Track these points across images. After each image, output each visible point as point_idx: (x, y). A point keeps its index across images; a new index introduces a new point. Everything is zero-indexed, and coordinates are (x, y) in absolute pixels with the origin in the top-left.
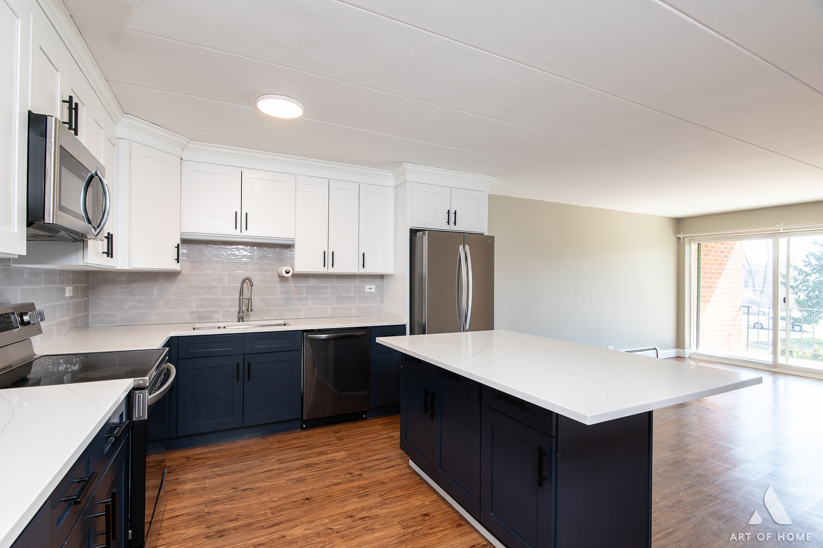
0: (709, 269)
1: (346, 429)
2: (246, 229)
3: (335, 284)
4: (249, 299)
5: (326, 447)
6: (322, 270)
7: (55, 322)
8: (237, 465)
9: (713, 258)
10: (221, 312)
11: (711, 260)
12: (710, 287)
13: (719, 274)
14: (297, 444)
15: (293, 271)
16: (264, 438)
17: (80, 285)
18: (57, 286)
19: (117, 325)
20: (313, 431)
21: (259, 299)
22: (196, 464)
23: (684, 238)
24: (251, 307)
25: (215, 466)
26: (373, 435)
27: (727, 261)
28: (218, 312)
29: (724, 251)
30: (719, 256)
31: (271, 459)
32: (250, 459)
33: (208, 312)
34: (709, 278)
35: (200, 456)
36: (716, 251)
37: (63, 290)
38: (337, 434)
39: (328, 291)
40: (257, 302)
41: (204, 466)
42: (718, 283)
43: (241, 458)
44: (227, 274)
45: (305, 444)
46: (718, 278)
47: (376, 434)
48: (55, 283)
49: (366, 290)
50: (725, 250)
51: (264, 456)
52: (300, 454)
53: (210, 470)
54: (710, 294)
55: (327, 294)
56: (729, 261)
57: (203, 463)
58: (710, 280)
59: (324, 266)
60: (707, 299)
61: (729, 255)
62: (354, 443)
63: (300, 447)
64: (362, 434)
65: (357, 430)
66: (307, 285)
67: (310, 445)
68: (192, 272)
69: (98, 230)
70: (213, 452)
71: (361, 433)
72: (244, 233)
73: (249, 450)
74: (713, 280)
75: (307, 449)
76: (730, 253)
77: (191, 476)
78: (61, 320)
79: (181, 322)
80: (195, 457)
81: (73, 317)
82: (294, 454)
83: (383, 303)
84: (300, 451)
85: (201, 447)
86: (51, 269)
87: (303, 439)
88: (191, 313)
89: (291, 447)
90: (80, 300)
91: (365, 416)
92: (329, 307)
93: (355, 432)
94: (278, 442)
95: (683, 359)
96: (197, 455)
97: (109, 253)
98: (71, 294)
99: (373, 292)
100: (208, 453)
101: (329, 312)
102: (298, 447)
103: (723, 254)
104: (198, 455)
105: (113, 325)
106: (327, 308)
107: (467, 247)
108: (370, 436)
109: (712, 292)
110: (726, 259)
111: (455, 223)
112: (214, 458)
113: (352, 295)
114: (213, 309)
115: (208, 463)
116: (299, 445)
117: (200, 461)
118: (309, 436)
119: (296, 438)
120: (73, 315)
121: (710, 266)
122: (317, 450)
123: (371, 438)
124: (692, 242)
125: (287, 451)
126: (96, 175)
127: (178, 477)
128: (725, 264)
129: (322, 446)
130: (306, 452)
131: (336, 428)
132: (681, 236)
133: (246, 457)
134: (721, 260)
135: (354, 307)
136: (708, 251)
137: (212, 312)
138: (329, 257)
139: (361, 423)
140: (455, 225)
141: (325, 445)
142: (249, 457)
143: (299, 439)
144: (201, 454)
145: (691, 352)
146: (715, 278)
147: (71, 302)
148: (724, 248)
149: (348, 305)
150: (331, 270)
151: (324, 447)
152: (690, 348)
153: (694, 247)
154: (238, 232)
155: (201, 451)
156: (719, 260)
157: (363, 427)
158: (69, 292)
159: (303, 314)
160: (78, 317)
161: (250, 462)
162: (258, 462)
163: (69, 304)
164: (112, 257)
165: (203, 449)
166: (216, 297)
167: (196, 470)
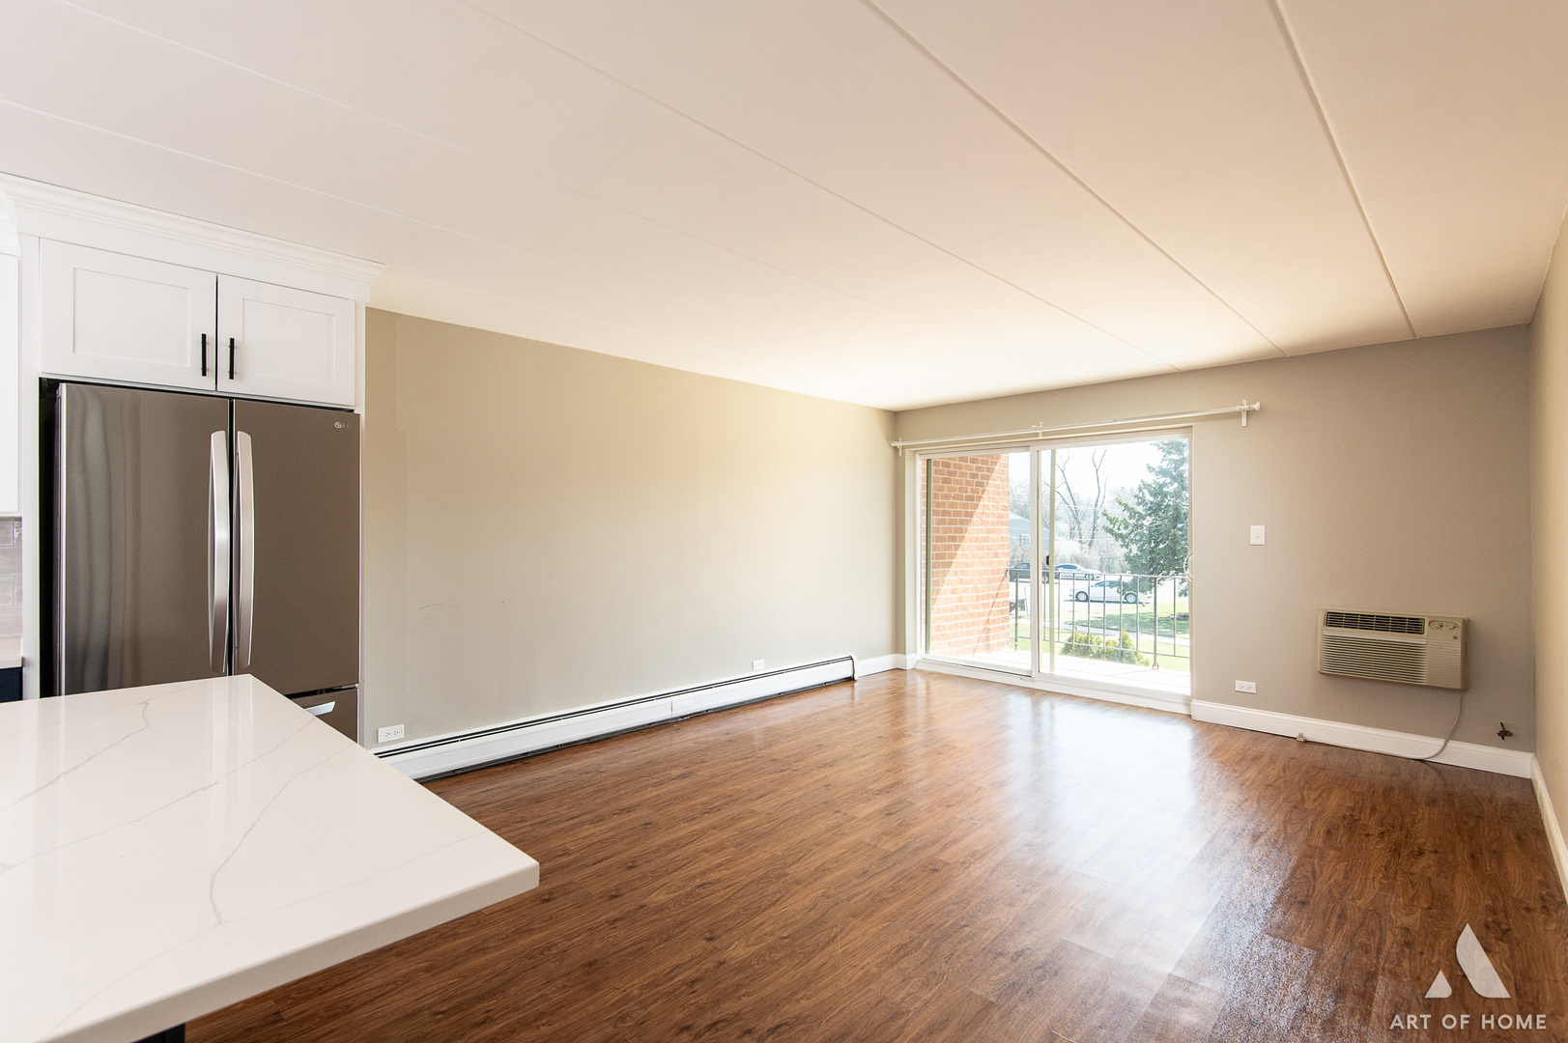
0: (951, 505)
9: (958, 486)
11: (954, 490)
12: (953, 539)
13: (969, 514)
23: (904, 447)
27: (983, 492)
29: (977, 475)
30: (968, 483)
34: (950, 524)
36: (962, 475)
42: (966, 530)
46: (967, 522)
50: (980, 473)
54: (953, 552)
56: (986, 492)
58: (953, 526)
60: (947, 560)
61: (985, 482)
74: (958, 526)
76: (988, 478)
95: (902, 672)
103: (975, 480)
107: (244, 441)
109: (957, 548)
110: (980, 488)
111: (232, 374)
121: (952, 500)
124: (917, 456)
128: (979, 499)
132: (899, 444)
134: (972, 491)
136: (950, 473)
140: (234, 378)
145: (918, 658)
146: (962, 522)
148: (977, 469)
152: (915, 651)
153: (920, 465)
156: (969, 490)
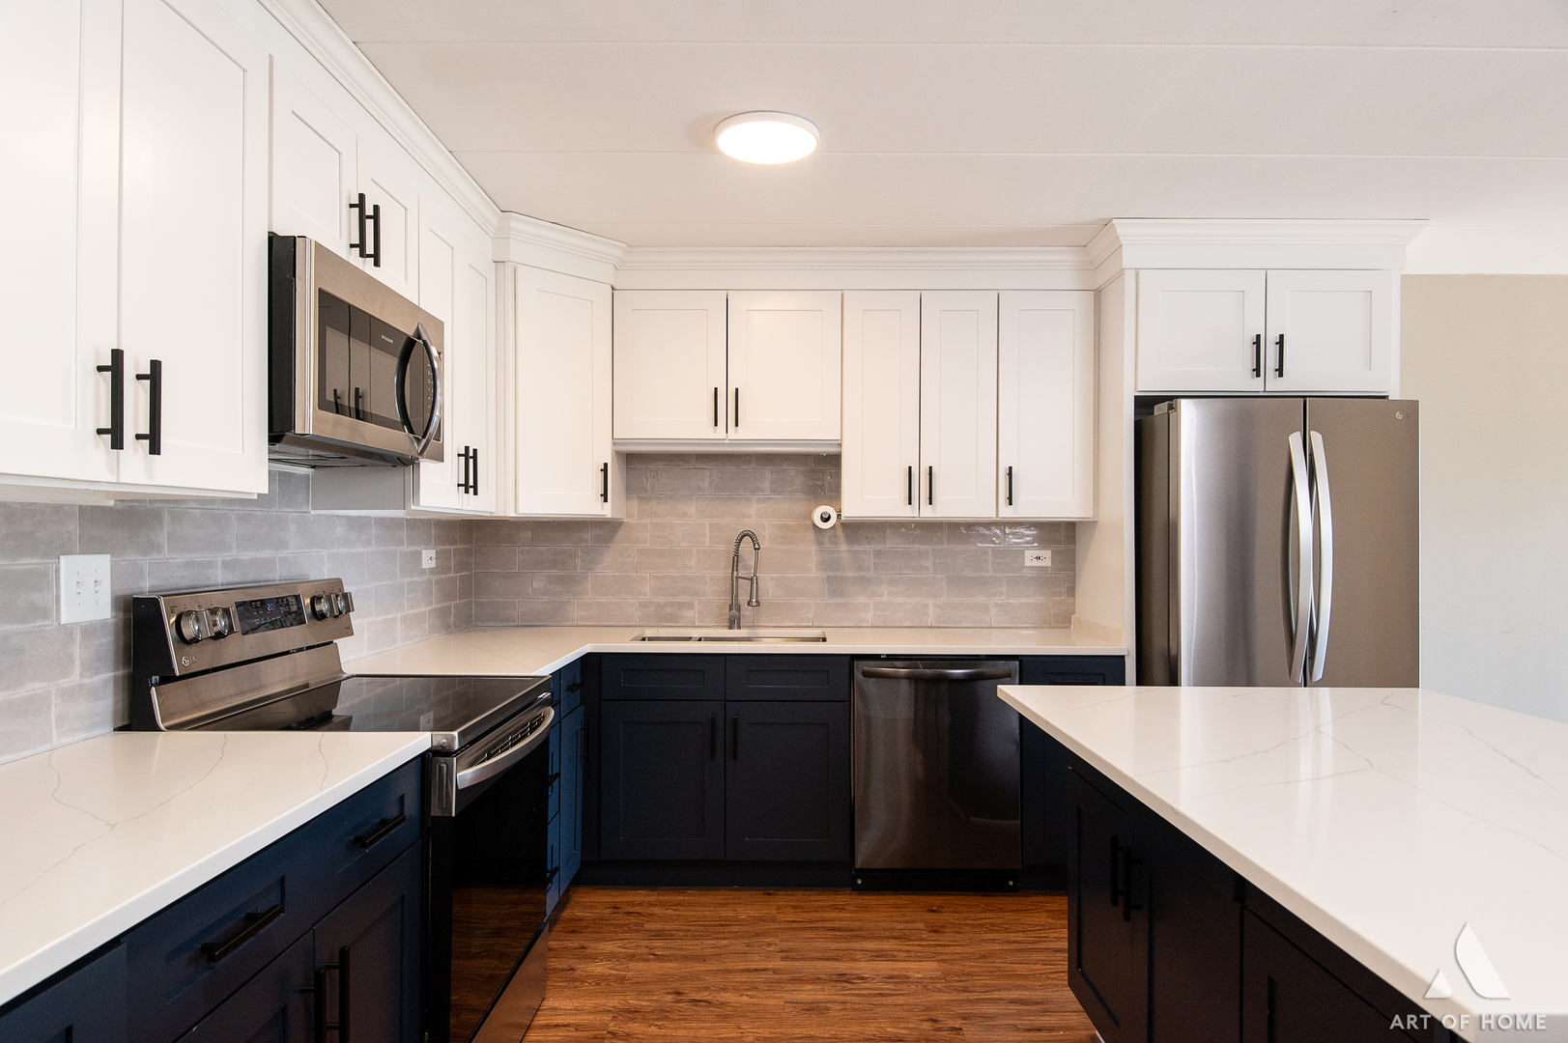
1: (959, 910)
2: (737, 425)
3: (945, 546)
4: (751, 579)
5: (897, 942)
6: (903, 512)
7: (399, 615)
8: (698, 943)
10: (696, 606)
14: (833, 920)
15: (839, 516)
16: (769, 894)
17: (453, 547)
18: (405, 548)
19: (516, 623)
20: (879, 897)
21: (772, 579)
22: (624, 925)
24: (757, 597)
25: (659, 935)
26: (1020, 937)
28: (690, 606)
31: (769, 945)
32: (726, 935)
33: (673, 604)
35: (638, 909)
37: (418, 556)
38: (933, 916)
39: (929, 563)
40: (769, 585)
41: (637, 931)
43: (711, 929)
44: (708, 526)
45: (853, 925)
47: (1029, 934)
48: (400, 542)
49: (1028, 563)
51: (757, 935)
52: (834, 946)
53: (647, 943)
55: (927, 569)
57: (636, 924)
59: (910, 503)
62: (967, 945)
63: (839, 930)
64: (993, 928)
65: (983, 915)
66: (879, 547)
67: (861, 930)
68: (643, 521)
69: (424, 441)
70: (663, 905)
71: (992, 924)
72: (733, 434)
73: (731, 914)
75: (852, 937)
77: (608, 947)
78: (411, 612)
79: (623, 624)
80: (629, 909)
81: (438, 606)
82: (821, 944)
83: (1074, 596)
84: (834, 939)
85: (645, 889)
86: (392, 519)
87: (851, 912)
88: (643, 605)
89: (820, 924)
90: (452, 575)
91: (1011, 883)
92: (930, 602)
93: (978, 919)
94: (794, 907)
96: (632, 904)
97: (470, 485)
98: (433, 564)
99: (1047, 567)
100: (654, 905)
101: (931, 614)
102: (833, 929)
104: (634, 906)
105: (511, 624)
106: (926, 605)
107: (1316, 439)
108: (1012, 937)
111: (1280, 371)
112: (661, 919)
113: (990, 573)
114: (683, 599)
115: (647, 926)
116: (836, 924)
117: (633, 919)
118: (866, 908)
119: (835, 908)
120: (438, 603)
122: (871, 945)
123: (1014, 942)
125: (807, 934)
126: (419, 338)
127: (586, 944)
129: (889, 938)
130: (845, 945)
131: (935, 900)
133: (721, 929)
135: (996, 605)
137: (681, 606)
138: (920, 482)
139: (997, 901)
140: (1281, 375)
141: (896, 938)
142: (727, 929)
143: (841, 909)
144: (640, 904)
147: (435, 578)
149: (981, 599)
150: (927, 513)
151: (892, 942)
154: (720, 433)
155: (642, 898)
157: (1002, 910)
158: (428, 558)
159: (869, 616)
160: (449, 607)
161: (724, 942)
162: (739, 945)
163: (429, 582)
164: (476, 493)
165: (648, 895)
166: (687, 572)
167: (622, 936)
